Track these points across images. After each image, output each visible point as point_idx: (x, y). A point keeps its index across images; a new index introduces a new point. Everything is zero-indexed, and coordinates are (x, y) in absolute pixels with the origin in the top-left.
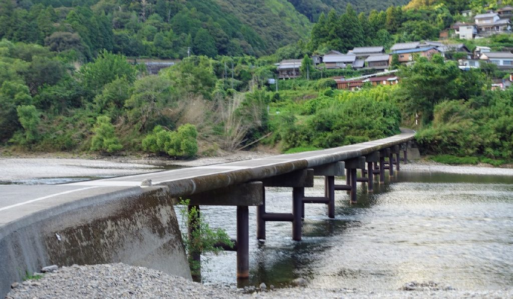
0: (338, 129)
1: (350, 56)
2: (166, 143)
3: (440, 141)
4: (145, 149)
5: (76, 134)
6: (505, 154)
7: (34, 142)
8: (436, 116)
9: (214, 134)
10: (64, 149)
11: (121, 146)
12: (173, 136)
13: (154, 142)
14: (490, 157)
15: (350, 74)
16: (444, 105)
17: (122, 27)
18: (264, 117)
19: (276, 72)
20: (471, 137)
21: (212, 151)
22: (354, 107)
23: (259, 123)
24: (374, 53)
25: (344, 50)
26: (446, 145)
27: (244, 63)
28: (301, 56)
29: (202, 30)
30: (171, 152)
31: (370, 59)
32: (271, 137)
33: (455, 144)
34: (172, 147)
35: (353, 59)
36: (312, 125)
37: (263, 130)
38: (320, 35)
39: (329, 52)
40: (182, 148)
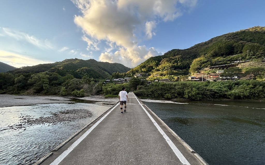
0: (117, 91)
1: (118, 79)
2: (77, 93)
3: (139, 94)
4: (72, 95)
5: (57, 91)
6: (153, 97)
7: (47, 93)
8: (138, 88)
9: (89, 91)
10: (54, 94)
11: (67, 94)
12: (78, 92)
13: (74, 93)
14: (150, 97)
15: (118, 82)
16: (139, 86)
17: (81, 74)
18: (102, 88)
19: (105, 81)
20: (145, 93)
21: (88, 95)
22: (120, 86)
23: (100, 89)
24: (122, 79)
25: (117, 79)
26: (140, 94)
27: (100, 80)
28: (110, 79)
29: (94, 75)
30: (78, 95)
31: (121, 80)
32: (103, 92)
33: (142, 94)
34: (78, 94)
35: (118, 80)
36: (111, 90)
37: (101, 91)
38: (113, 76)
39: (115, 79)
40: (80, 95)
